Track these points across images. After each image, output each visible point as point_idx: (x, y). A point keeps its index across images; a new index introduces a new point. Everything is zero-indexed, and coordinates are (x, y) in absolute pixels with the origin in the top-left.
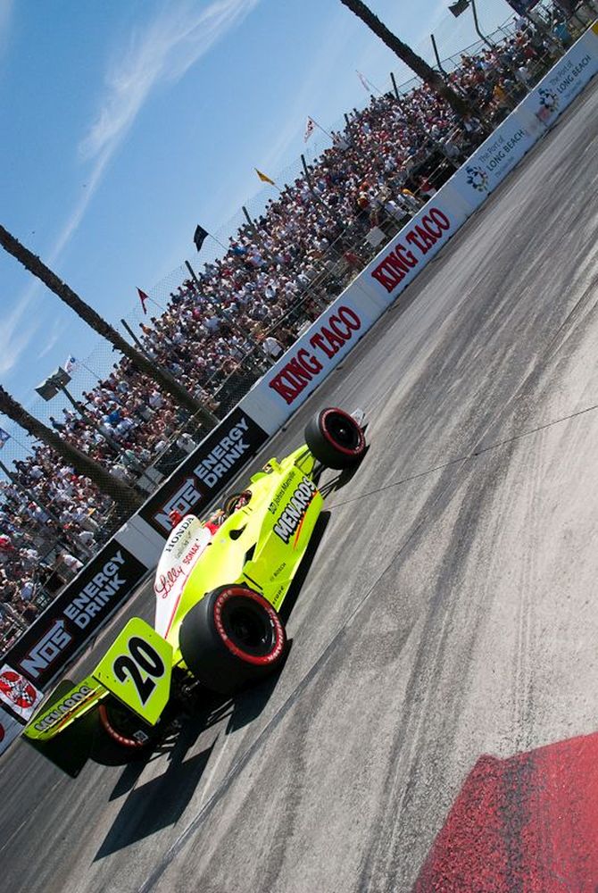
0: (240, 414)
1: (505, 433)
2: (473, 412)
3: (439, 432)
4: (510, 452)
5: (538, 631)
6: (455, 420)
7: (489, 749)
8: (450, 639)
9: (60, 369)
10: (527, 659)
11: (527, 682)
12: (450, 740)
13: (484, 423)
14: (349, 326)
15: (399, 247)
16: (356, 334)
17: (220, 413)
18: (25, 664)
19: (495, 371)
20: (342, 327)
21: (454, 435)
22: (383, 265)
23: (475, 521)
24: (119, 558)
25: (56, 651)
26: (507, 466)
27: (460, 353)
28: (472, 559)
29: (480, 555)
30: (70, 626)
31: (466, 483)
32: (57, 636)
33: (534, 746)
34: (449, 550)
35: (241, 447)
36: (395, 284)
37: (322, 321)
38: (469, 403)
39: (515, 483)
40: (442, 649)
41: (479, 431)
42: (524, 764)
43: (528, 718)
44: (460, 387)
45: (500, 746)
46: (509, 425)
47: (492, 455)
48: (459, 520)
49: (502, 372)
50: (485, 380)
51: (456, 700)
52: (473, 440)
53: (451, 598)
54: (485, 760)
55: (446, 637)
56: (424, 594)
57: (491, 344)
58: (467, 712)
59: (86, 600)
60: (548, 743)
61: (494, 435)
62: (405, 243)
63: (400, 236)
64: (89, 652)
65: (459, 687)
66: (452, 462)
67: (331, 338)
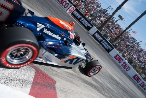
0: (113, 48)
1: (106, 94)
2: (110, 89)
3: (107, 82)
4: (103, 94)
5: (74, 94)
6: (109, 85)
7: (57, 83)
8: (74, 80)
9: (123, 19)
10: (70, 92)
11: (66, 91)
12: (59, 77)
13: (108, 90)
14: (127, 69)
15: (141, 80)
16: (125, 70)
17: (113, 45)
18: (75, 11)
19: (117, 94)
20: (127, 68)
21: (106, 85)
22: (138, 77)
23: (92, 86)
24: (91, 27)
25: (77, 16)
26: (101, 93)
27: (120, 88)
28: (86, 85)
29: (87, 86)
30: (81, 18)
31: (98, 86)
32: (79, 16)
33: (57, 90)
34: (88, 81)
35: (107, 48)
36: (134, 78)
37: (128, 64)
38: (112, 88)
39: (98, 94)
40: (73, 78)
41: (107, 89)
42: (54, 88)
43: (61, 90)
44: (114, 87)
45: (57, 85)
46: (107, 95)
47: (102, 91)
48: (92, 84)
49: (117, 95)
50: (115, 92)
51: (65, 79)
52: (105, 88)
53: (80, 81)
54: (55, 82)
55: (74, 79)
56: (81, 76)
57: (122, 94)
58: (63, 81)
59: (84, 21)
60: (57, 93)
61: (106, 92)
62: (142, 81)
63: (143, 80)
64: (76, 21)
65: (67, 80)
66: (102, 84)
67: (125, 65)
